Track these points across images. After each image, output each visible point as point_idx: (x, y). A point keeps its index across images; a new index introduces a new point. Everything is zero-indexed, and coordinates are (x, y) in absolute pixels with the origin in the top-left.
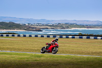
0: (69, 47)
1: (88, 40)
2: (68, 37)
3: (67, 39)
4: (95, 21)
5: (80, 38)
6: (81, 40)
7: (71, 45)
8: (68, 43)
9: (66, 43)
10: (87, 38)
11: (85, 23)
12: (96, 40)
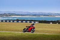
0: (11, 27)
1: (22, 23)
2: (10, 22)
3: (10, 23)
4: (26, 12)
5: (17, 22)
6: (18, 23)
7: (12, 26)
8: (10, 25)
9: (9, 25)
10: (21, 22)
11: (20, 13)
12: (26, 23)
